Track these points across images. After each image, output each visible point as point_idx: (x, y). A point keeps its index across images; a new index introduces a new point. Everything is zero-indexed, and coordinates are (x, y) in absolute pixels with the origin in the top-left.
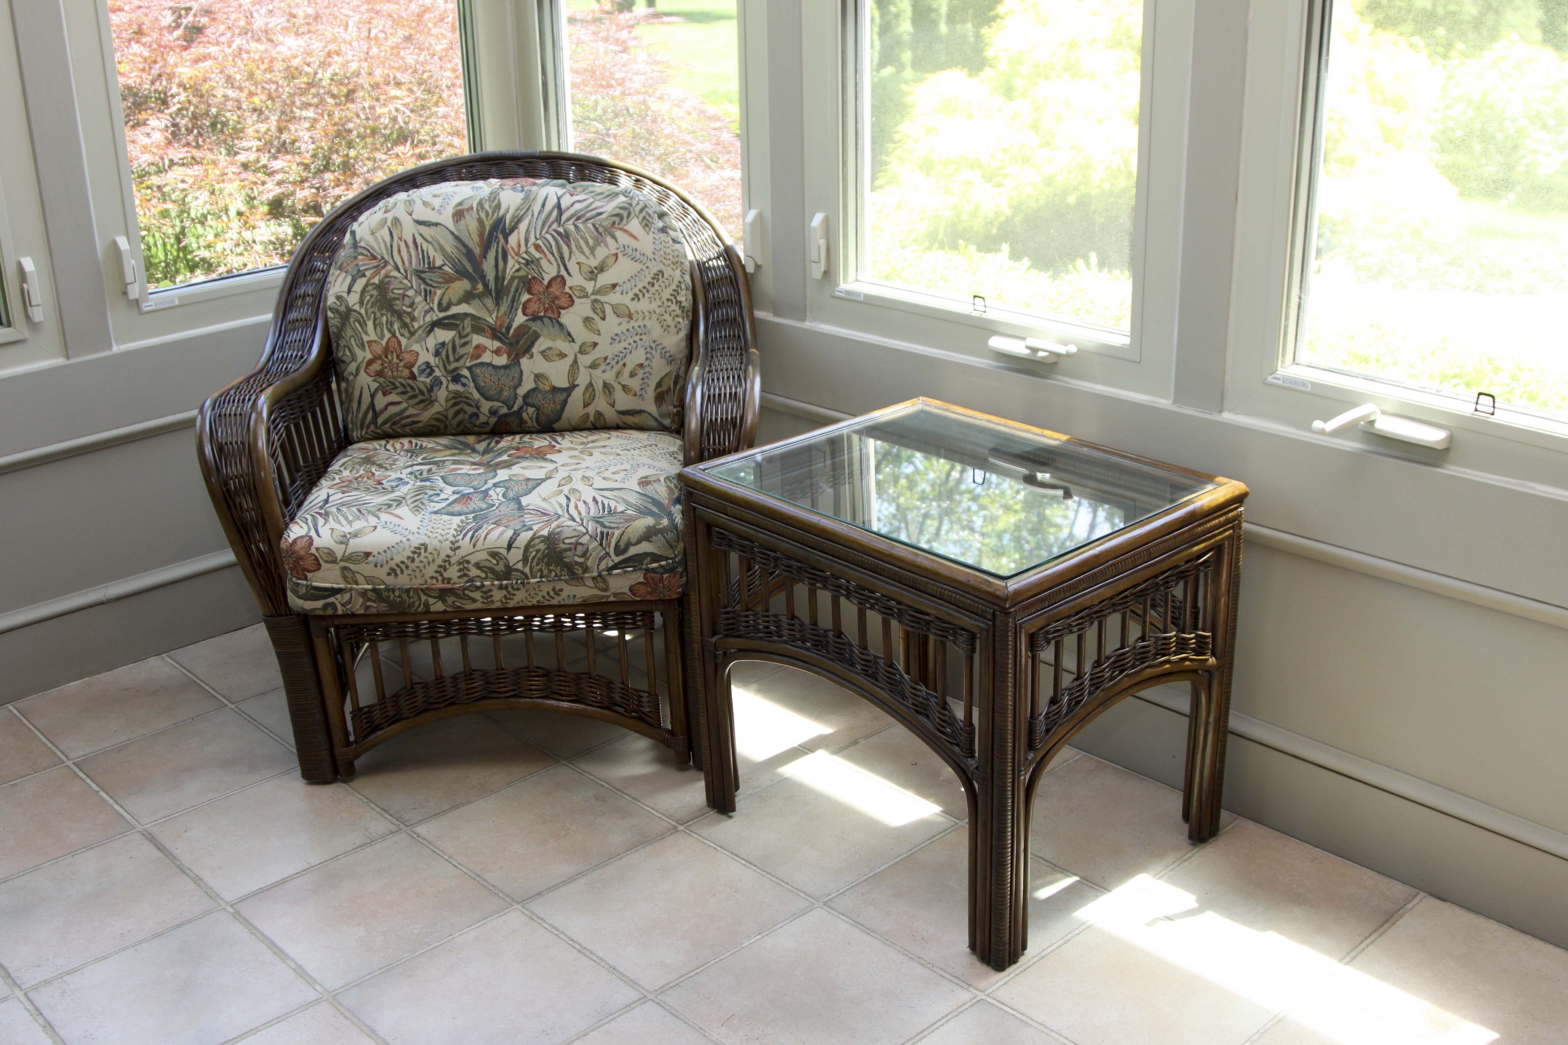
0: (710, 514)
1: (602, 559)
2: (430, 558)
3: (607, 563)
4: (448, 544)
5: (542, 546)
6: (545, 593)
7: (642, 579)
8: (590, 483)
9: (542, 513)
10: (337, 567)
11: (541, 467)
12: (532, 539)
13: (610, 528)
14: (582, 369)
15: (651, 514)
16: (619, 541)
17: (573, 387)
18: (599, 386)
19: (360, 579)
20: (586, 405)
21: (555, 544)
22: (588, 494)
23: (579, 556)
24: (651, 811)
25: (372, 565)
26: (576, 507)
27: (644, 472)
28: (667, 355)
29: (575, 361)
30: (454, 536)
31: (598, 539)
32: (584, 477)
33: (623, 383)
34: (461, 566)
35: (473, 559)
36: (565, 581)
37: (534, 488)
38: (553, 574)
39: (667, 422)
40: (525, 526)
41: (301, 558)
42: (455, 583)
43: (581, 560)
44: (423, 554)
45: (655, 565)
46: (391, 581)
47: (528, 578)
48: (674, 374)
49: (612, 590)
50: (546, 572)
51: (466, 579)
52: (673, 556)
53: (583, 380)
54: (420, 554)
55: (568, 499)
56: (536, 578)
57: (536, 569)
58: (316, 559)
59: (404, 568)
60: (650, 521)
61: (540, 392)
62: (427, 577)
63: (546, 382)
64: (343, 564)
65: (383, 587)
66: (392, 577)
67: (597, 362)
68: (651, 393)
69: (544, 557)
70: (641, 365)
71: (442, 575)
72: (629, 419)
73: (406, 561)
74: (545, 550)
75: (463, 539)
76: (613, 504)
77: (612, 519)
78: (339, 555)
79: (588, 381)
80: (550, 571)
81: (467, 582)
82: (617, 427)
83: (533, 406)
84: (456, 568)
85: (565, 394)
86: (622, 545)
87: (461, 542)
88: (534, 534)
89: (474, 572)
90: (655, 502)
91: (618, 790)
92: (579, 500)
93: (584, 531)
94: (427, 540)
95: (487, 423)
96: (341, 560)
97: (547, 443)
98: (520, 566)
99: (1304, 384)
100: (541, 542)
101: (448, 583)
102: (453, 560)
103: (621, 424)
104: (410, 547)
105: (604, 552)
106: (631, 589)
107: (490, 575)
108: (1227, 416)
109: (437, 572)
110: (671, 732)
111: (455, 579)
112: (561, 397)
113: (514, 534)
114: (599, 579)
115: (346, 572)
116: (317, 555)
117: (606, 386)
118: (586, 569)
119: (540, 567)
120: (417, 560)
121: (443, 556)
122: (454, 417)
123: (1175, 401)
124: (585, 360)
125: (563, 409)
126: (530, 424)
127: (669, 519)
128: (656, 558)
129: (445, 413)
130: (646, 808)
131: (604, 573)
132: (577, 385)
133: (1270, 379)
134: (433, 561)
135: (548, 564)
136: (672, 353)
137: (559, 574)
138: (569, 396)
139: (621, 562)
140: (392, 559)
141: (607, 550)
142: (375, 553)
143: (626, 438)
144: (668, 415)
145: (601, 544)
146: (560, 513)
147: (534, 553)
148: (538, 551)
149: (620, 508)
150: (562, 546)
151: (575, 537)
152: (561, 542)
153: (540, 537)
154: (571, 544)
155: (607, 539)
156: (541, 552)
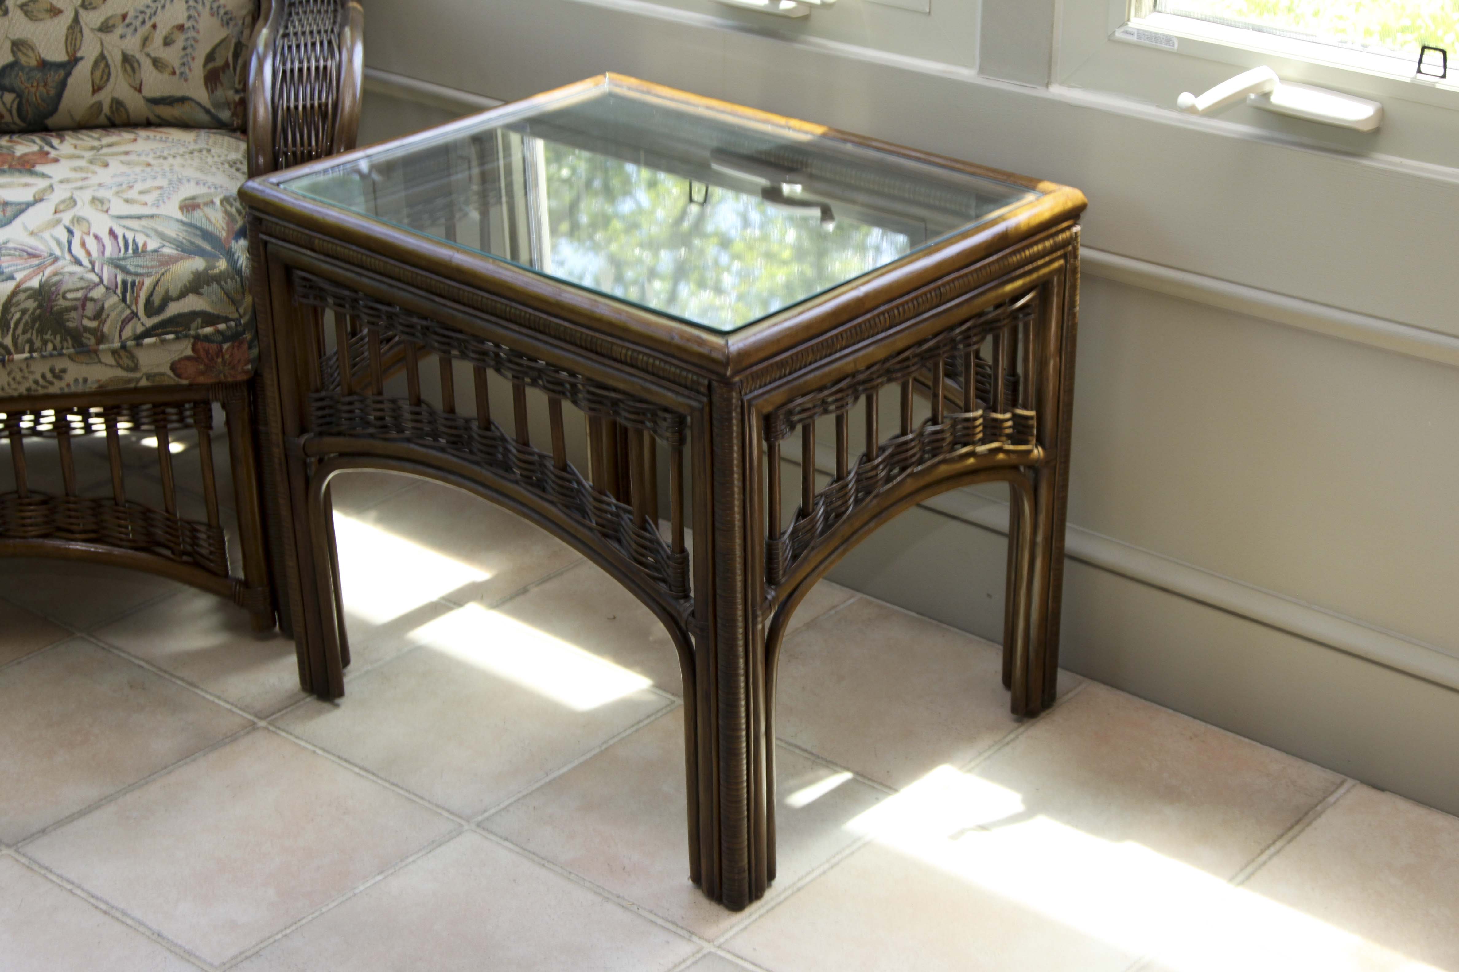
0: (289, 251)
1: (125, 322)
3: (134, 329)
5: (31, 304)
6: (38, 377)
7: (189, 352)
8: (105, 208)
9: (29, 254)
11: (26, 185)
12: (14, 293)
13: (137, 274)
14: (86, 31)
15: (200, 252)
16: (151, 295)
17: (74, 61)
18: (115, 59)
20: (96, 89)
21: (50, 300)
22: (101, 224)
23: (90, 319)
24: (216, 701)
26: (83, 244)
27: (188, 191)
28: (222, 11)
29: (76, 20)
31: (119, 291)
32: (94, 200)
33: (153, 55)
36: (70, 357)
37: (15, 216)
38: (50, 346)
39: (225, 115)
43: (94, 324)
45: (208, 330)
48: (234, 41)
49: (144, 369)
52: (236, 316)
53: (89, 50)
55: (70, 232)
56: (23, 352)
57: (22, 339)
60: (198, 264)
61: (22, 68)
63: (31, 53)
67: (111, 23)
68: (197, 71)
69: (34, 320)
70: (181, 28)
72: (165, 112)
74: (35, 310)
76: (141, 240)
77: (140, 261)
79: (96, 52)
80: (45, 343)
82: (148, 124)
83: (11, 90)
85: (62, 73)
86: (157, 300)
90: (206, 235)
91: (165, 672)
92: (89, 234)
93: (96, 279)
97: (35, 148)
99: (1168, 40)
100: (29, 298)
103: (153, 118)
105: (128, 312)
106: (173, 367)
108: (1057, 91)
110: (246, 584)
112: (54, 77)
114: (123, 353)
117: (126, 59)
118: (101, 338)
119: (28, 335)
123: (982, 71)
124: (91, 19)
125: (59, 96)
126: (7, 118)
127: (228, 261)
128: (209, 319)
130: (208, 696)
131: (130, 343)
132: (81, 58)
133: (1119, 34)
135: (41, 332)
136: (229, 8)
137: (59, 346)
138: (68, 74)
139: (155, 327)
141: (134, 307)
143: (161, 140)
144: (227, 104)
145: (124, 300)
146: (58, 252)
147: (18, 315)
148: (24, 312)
149: (152, 245)
150: (62, 303)
151: (82, 288)
152: (60, 297)
153: (26, 290)
154: (76, 299)
155: (133, 292)
156: (29, 313)
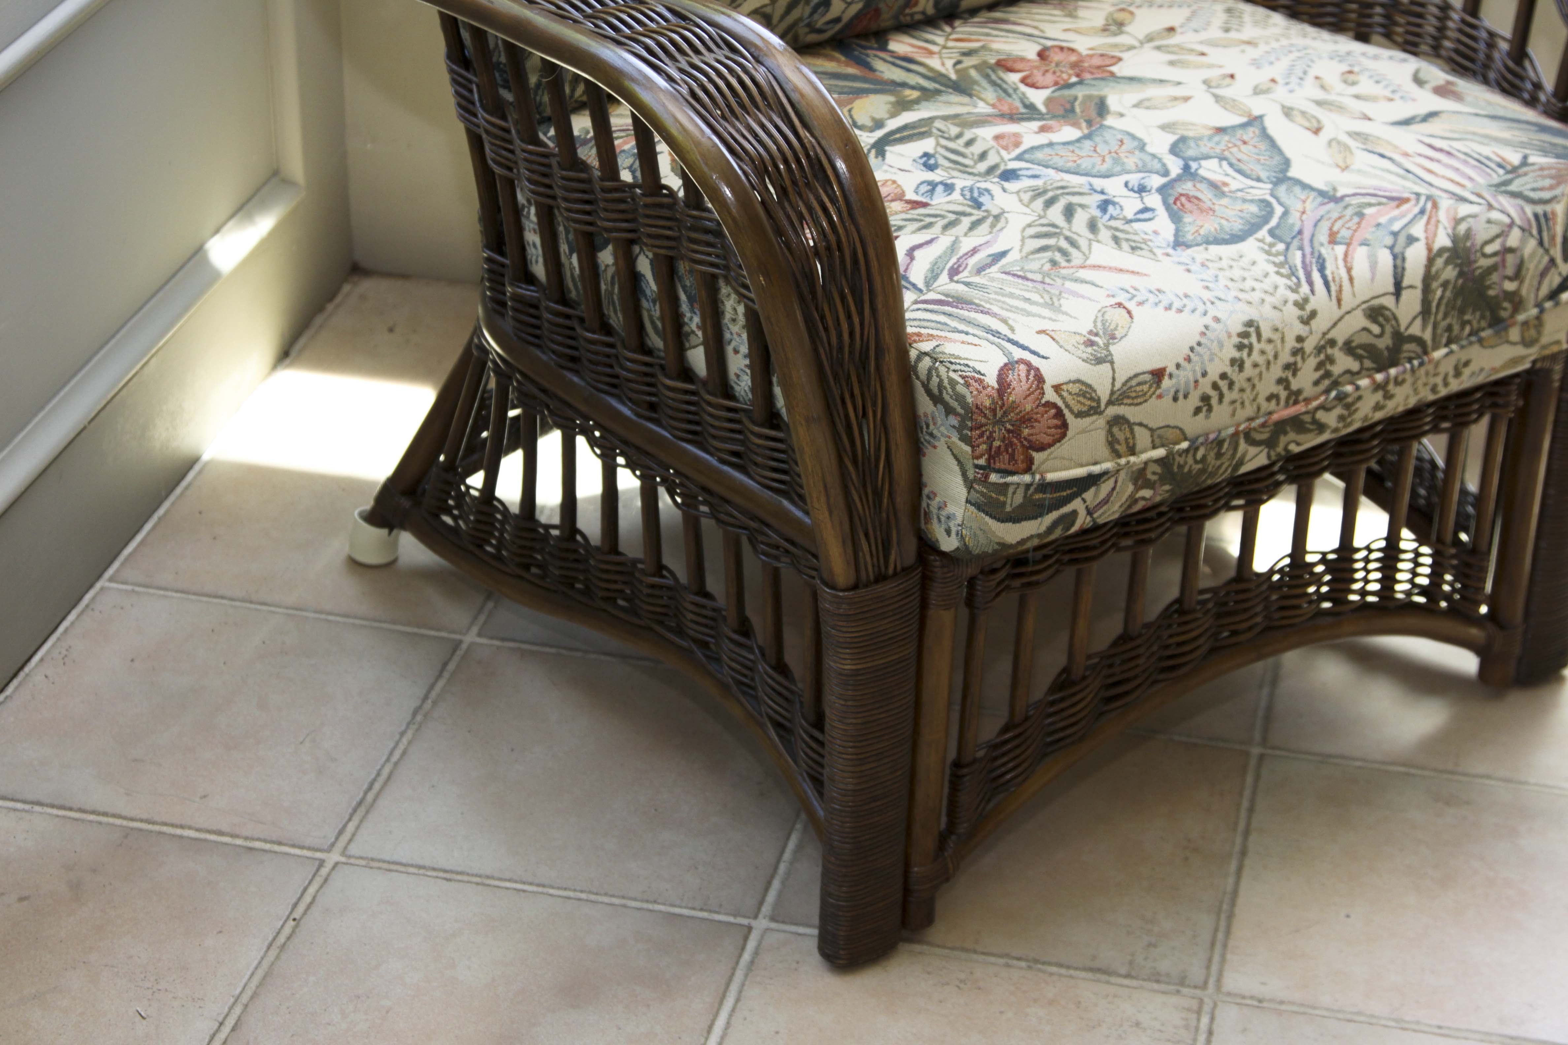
2: (1269, 348)
4: (1292, 312)
5: (1450, 273)
10: (1100, 422)
12: (1431, 261)
19: (1142, 437)
23: (1511, 279)
25: (1168, 399)
30: (1295, 290)
31: (1535, 231)
34: (1322, 356)
35: (1340, 335)
40: (1395, 234)
41: (1027, 420)
42: (1307, 401)
44: (1257, 347)
46: (1195, 426)
47: (1426, 352)
50: (1456, 328)
51: (1326, 383)
54: (1250, 347)
58: (1059, 414)
59: (1225, 389)
62: (1261, 400)
64: (1112, 411)
65: (1185, 445)
66: (1202, 415)
71: (1287, 387)
73: (1228, 370)
75: (1313, 291)
78: (1104, 393)
81: (1327, 391)
84: (1312, 362)
87: (1312, 299)
88: (1429, 249)
89: (1343, 363)
94: (1252, 313)
95: (837, 20)
96: (1110, 403)
98: (1416, 329)
100: (1447, 263)
101: (1296, 402)
102: (1309, 346)
104: (1230, 336)
105: (1546, 259)
107: (1368, 363)
109: (1280, 381)
111: (1309, 390)
113: (1395, 257)
115: (1115, 430)
116: (1060, 403)
119: (1448, 321)
120: (1248, 364)
121: (1291, 343)
122: (783, 18)
129: (768, 10)
134: (1276, 356)
140: (1204, 374)
142: (1171, 368)
145: (1541, 243)
147: (1439, 293)
148: (1445, 285)
150: (1484, 263)
151: (1497, 236)
152: (1478, 254)
153: (1442, 250)
154: (1495, 254)
155: (1549, 229)
156: (1450, 287)
